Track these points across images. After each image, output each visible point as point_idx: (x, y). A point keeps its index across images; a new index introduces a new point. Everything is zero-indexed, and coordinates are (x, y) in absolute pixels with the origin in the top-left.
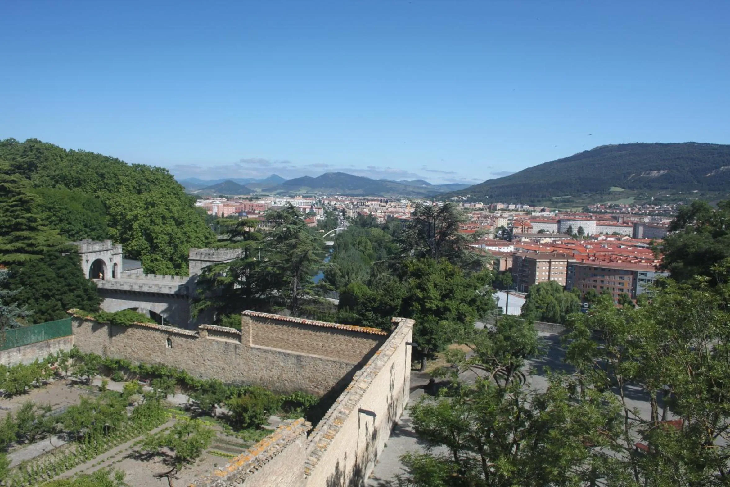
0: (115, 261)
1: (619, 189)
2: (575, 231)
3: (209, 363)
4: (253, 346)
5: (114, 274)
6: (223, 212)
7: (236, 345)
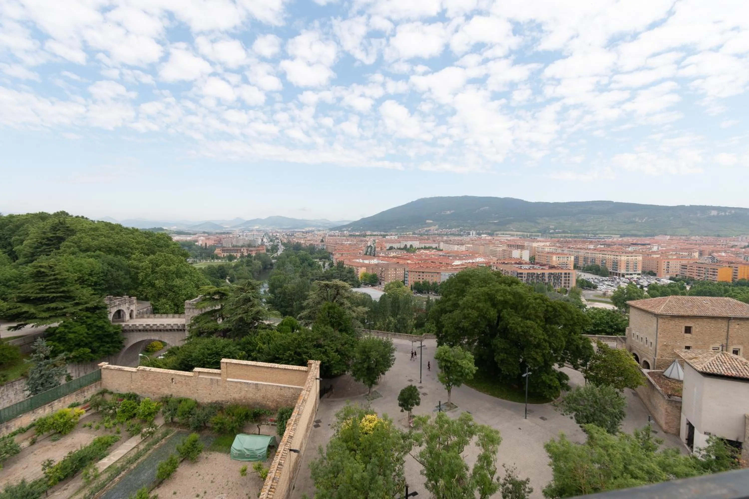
0: (131, 308)
1: (431, 221)
2: (408, 247)
3: (201, 391)
4: (228, 379)
5: (131, 316)
6: (206, 244)
7: (217, 380)
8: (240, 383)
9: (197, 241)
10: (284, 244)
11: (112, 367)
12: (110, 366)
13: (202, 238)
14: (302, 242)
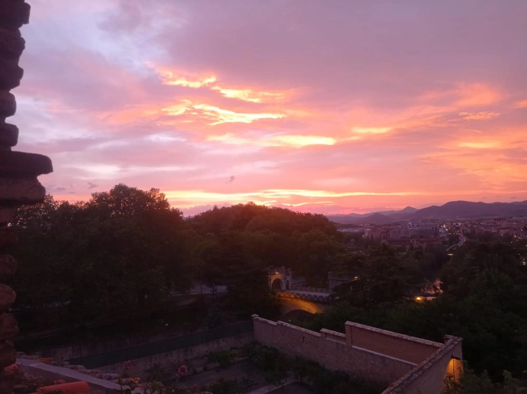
3: (328, 356)
4: (354, 347)
5: (287, 287)
6: (372, 235)
7: (343, 345)
8: (366, 353)
9: (363, 233)
10: (467, 235)
11: (261, 319)
12: (259, 318)
13: (368, 229)
14: (493, 231)
